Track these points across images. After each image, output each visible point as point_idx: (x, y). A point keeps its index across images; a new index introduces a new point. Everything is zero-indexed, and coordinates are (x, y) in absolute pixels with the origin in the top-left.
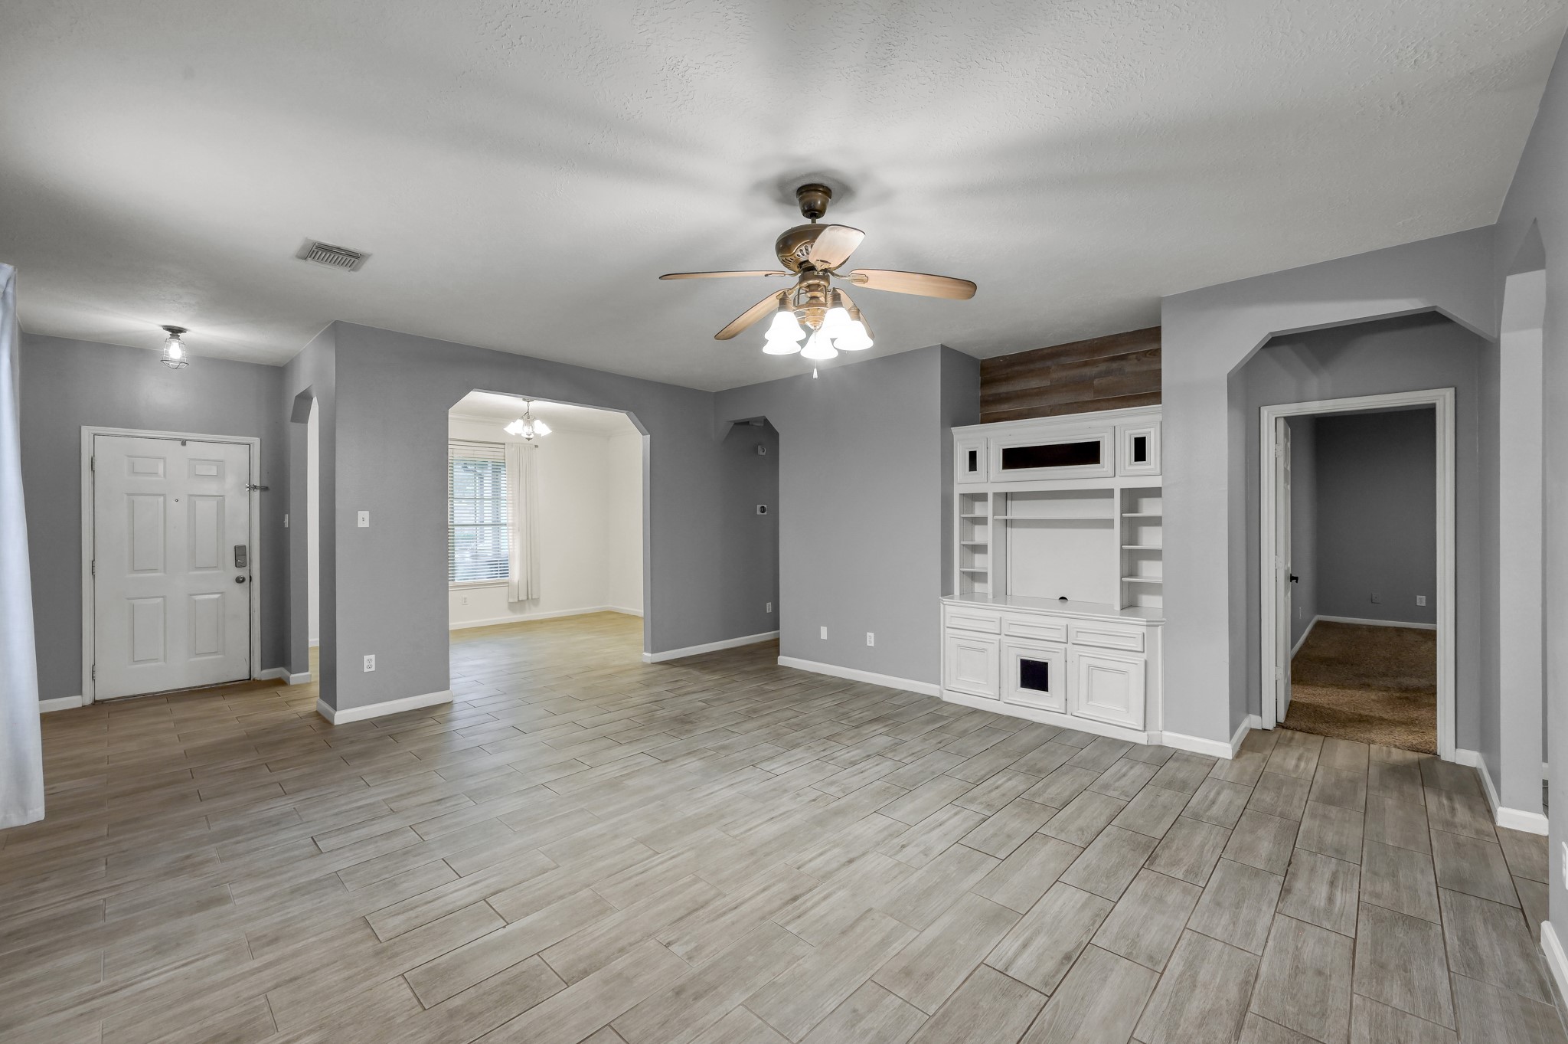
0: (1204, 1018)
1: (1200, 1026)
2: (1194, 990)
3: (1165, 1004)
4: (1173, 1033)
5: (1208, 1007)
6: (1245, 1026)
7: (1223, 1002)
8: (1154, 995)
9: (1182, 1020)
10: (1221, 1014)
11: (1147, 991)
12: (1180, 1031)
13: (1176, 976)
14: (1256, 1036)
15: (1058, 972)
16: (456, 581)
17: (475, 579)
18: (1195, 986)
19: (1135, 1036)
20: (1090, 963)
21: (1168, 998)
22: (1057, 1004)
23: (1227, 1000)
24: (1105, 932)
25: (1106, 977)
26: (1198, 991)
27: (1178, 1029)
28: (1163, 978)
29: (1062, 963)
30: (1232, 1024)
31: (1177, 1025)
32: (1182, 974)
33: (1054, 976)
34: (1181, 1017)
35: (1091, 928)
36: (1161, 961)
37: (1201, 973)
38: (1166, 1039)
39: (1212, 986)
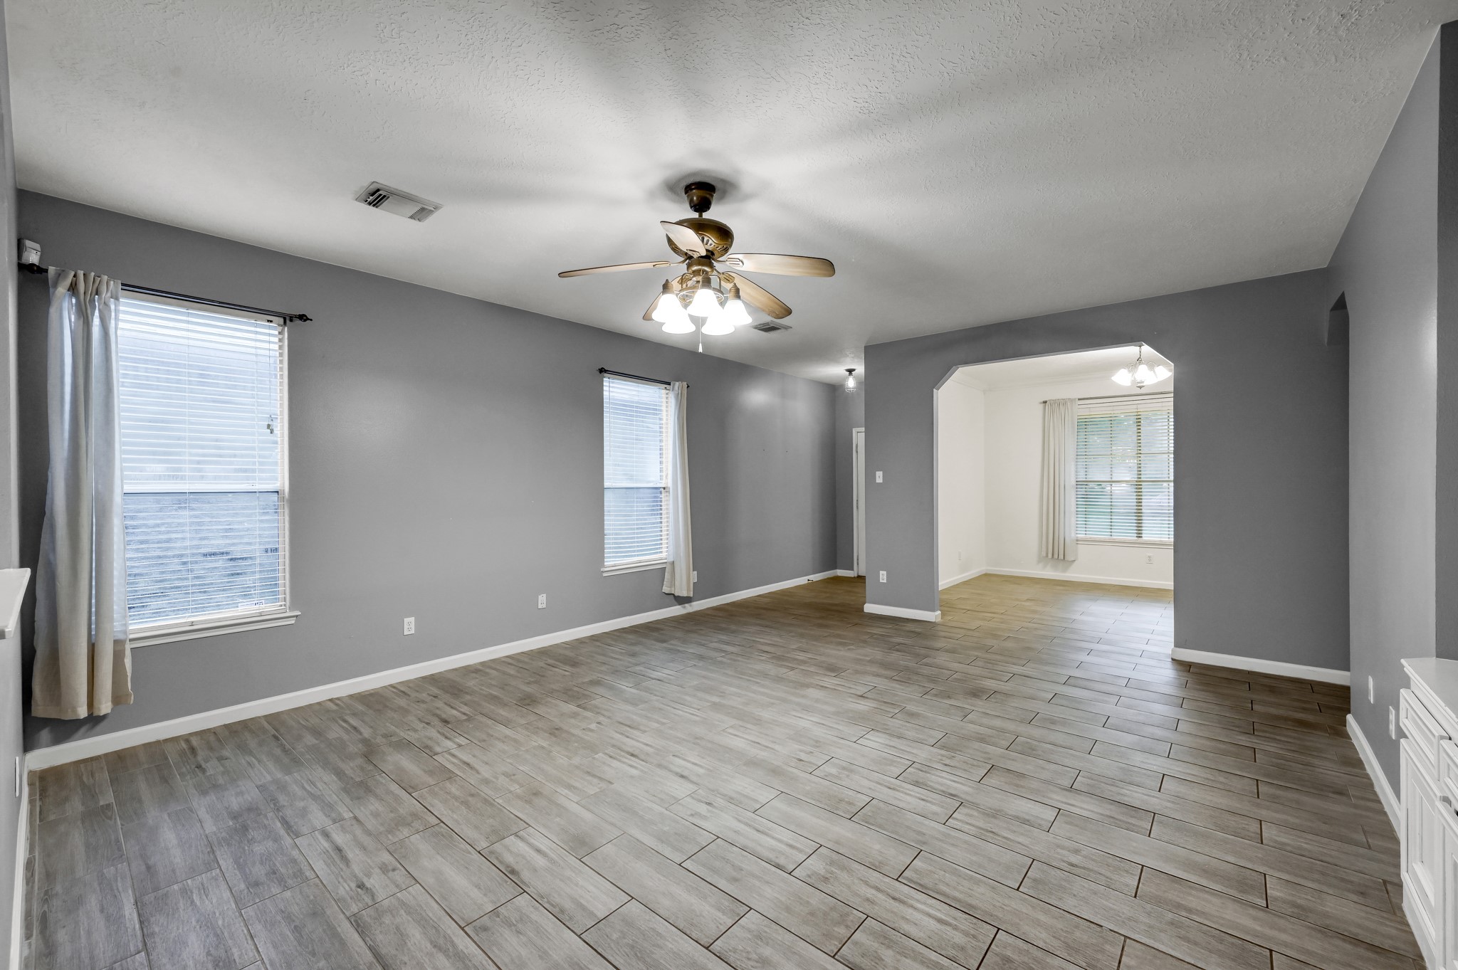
0: (402, 935)
1: (398, 928)
2: (431, 944)
3: (431, 915)
4: (404, 907)
5: (409, 944)
6: (375, 961)
7: (406, 959)
8: (444, 912)
9: (410, 919)
10: (397, 949)
11: (450, 909)
12: (402, 912)
13: (454, 939)
14: (361, 962)
15: (501, 862)
16: (1144, 538)
17: (1161, 537)
18: (435, 946)
19: (418, 885)
20: (499, 883)
21: (435, 920)
22: (470, 853)
23: (406, 963)
24: (536, 909)
25: (479, 888)
26: (429, 945)
27: (405, 912)
28: (458, 927)
29: (508, 867)
30: (383, 951)
31: (409, 913)
32: (454, 945)
33: (497, 858)
34: (413, 919)
35: (545, 900)
36: (477, 935)
37: (445, 960)
38: (402, 900)
39: (427, 960)
